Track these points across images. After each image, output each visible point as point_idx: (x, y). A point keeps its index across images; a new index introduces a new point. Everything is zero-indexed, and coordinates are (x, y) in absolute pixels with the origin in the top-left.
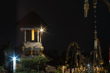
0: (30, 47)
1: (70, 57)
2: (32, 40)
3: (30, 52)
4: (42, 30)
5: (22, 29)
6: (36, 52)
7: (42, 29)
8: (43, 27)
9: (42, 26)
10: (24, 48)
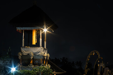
0: (28, 54)
1: (89, 69)
2: (33, 44)
3: (29, 60)
4: (45, 30)
5: (19, 29)
6: (37, 61)
7: (46, 28)
8: (48, 26)
9: (46, 25)
10: (21, 54)
